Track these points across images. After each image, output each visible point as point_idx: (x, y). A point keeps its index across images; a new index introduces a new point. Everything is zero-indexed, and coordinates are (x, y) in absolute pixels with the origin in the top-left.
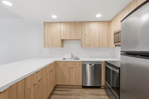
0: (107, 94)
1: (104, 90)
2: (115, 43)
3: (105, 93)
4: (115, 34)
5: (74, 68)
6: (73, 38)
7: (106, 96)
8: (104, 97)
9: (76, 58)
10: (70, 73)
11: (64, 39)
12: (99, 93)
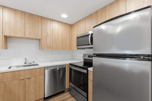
0: (72, 96)
1: (68, 92)
2: (77, 46)
3: (70, 95)
4: (78, 38)
5: (32, 78)
6: (29, 35)
7: (71, 97)
8: (70, 99)
9: (33, 64)
10: (25, 87)
11: (12, 35)
12: (65, 98)
